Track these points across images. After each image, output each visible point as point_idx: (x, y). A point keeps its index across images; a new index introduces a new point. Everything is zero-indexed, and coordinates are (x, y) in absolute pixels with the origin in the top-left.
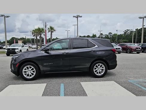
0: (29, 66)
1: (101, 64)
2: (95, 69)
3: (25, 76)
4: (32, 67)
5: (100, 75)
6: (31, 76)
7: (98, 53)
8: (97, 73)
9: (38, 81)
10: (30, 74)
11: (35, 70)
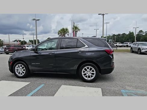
0: (20, 65)
1: (90, 67)
2: (84, 72)
3: (17, 73)
4: (23, 66)
5: (89, 79)
6: (22, 74)
7: (87, 54)
8: (86, 77)
9: (27, 79)
10: (21, 72)
11: (24, 69)
